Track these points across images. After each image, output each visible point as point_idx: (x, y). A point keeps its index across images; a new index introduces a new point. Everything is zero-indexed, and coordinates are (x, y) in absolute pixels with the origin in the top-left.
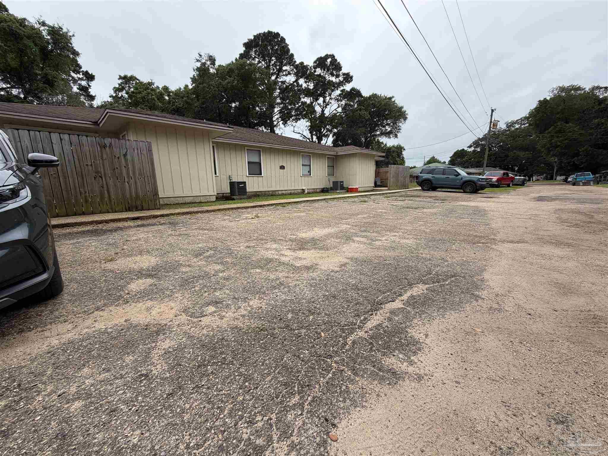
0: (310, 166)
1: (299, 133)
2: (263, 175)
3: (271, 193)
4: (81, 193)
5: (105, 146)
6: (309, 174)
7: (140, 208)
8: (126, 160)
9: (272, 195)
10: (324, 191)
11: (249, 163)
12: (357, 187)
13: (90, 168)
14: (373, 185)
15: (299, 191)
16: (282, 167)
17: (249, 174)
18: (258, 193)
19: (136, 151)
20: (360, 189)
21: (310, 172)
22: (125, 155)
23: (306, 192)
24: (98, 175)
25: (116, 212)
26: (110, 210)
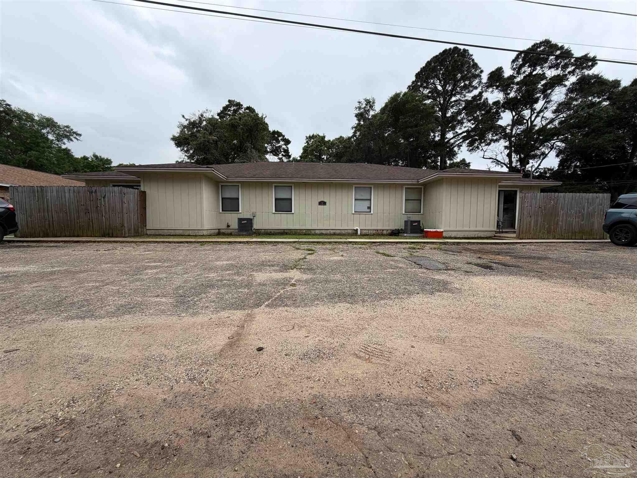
0: (370, 200)
1: (490, 158)
2: (293, 212)
3: (304, 231)
4: (77, 222)
5: (92, 192)
6: (369, 210)
7: (111, 235)
8: (104, 201)
9: (305, 234)
10: (395, 233)
11: (276, 199)
12: (441, 230)
13: (83, 207)
14: (495, 229)
15: (350, 231)
16: (322, 203)
17: (276, 211)
18: (285, 231)
19: (111, 194)
20: (444, 234)
21: (369, 208)
22: (104, 197)
23: (359, 232)
24: (87, 212)
25: (96, 237)
26: (93, 235)
